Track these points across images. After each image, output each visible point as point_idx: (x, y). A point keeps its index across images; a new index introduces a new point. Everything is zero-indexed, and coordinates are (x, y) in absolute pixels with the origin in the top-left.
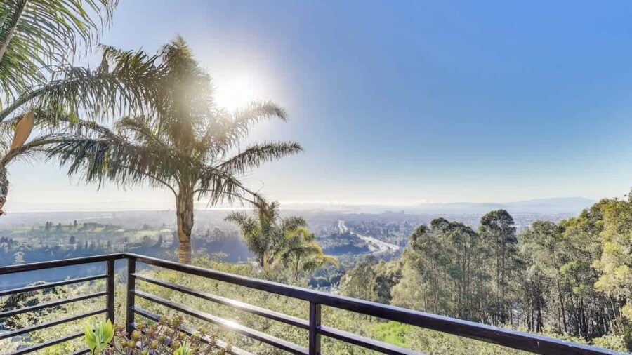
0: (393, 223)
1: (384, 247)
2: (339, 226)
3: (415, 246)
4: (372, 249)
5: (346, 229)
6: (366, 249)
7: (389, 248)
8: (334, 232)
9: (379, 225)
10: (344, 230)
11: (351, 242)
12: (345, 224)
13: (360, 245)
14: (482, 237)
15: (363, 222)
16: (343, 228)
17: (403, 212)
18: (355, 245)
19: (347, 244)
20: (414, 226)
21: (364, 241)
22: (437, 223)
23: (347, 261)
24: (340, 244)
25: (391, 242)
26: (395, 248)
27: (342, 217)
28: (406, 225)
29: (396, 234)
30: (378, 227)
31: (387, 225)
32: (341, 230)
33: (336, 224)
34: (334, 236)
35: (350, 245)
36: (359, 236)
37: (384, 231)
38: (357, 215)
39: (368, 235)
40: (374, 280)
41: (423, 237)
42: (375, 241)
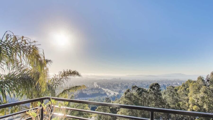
0: (116, 83)
1: (112, 94)
2: (94, 85)
3: (126, 97)
4: (108, 94)
5: (97, 86)
6: (105, 94)
7: (115, 94)
8: (92, 88)
9: (111, 84)
10: (96, 86)
11: (99, 92)
12: (97, 84)
13: (103, 93)
14: (150, 93)
15: (104, 83)
16: (96, 85)
17: (120, 78)
18: (101, 93)
19: (98, 92)
20: (124, 84)
21: (105, 91)
22: (134, 87)
23: (98, 100)
24: (95, 93)
25: (115, 91)
26: (117, 93)
27: (96, 81)
28: (121, 84)
29: (117, 88)
30: (110, 85)
31: (114, 84)
32: (95, 86)
33: (93, 83)
34: (92, 89)
35: (99, 93)
36: (102, 89)
37: (113, 86)
38: (102, 80)
39: (106, 88)
40: (109, 110)
41: (129, 93)
42: (109, 91)
